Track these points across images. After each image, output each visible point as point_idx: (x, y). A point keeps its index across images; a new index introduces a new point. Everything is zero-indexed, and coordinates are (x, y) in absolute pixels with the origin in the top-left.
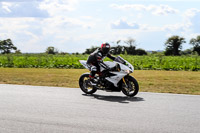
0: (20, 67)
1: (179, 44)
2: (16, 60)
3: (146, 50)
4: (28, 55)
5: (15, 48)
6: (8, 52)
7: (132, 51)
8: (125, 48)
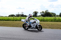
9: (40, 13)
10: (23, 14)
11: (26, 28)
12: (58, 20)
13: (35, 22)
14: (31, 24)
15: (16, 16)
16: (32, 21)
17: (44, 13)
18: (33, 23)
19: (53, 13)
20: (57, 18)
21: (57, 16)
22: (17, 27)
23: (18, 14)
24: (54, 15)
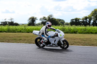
1: (35, 20)
8: (9, 22)
9: (40, 19)
11: (42, 45)
12: (68, 30)
13: (57, 36)
14: (50, 39)
16: (51, 33)
17: (46, 19)
18: (53, 37)
19: (61, 20)
20: (67, 27)
21: (67, 24)
22: (3, 42)
23: (4, 21)
24: (61, 23)
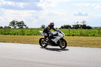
0: (28, 35)
2: (26, 32)
3: (91, 27)
4: (32, 29)
5: (25, 26)
6: (22, 28)
7: (84, 27)
10: (85, 24)
15: (73, 28)
